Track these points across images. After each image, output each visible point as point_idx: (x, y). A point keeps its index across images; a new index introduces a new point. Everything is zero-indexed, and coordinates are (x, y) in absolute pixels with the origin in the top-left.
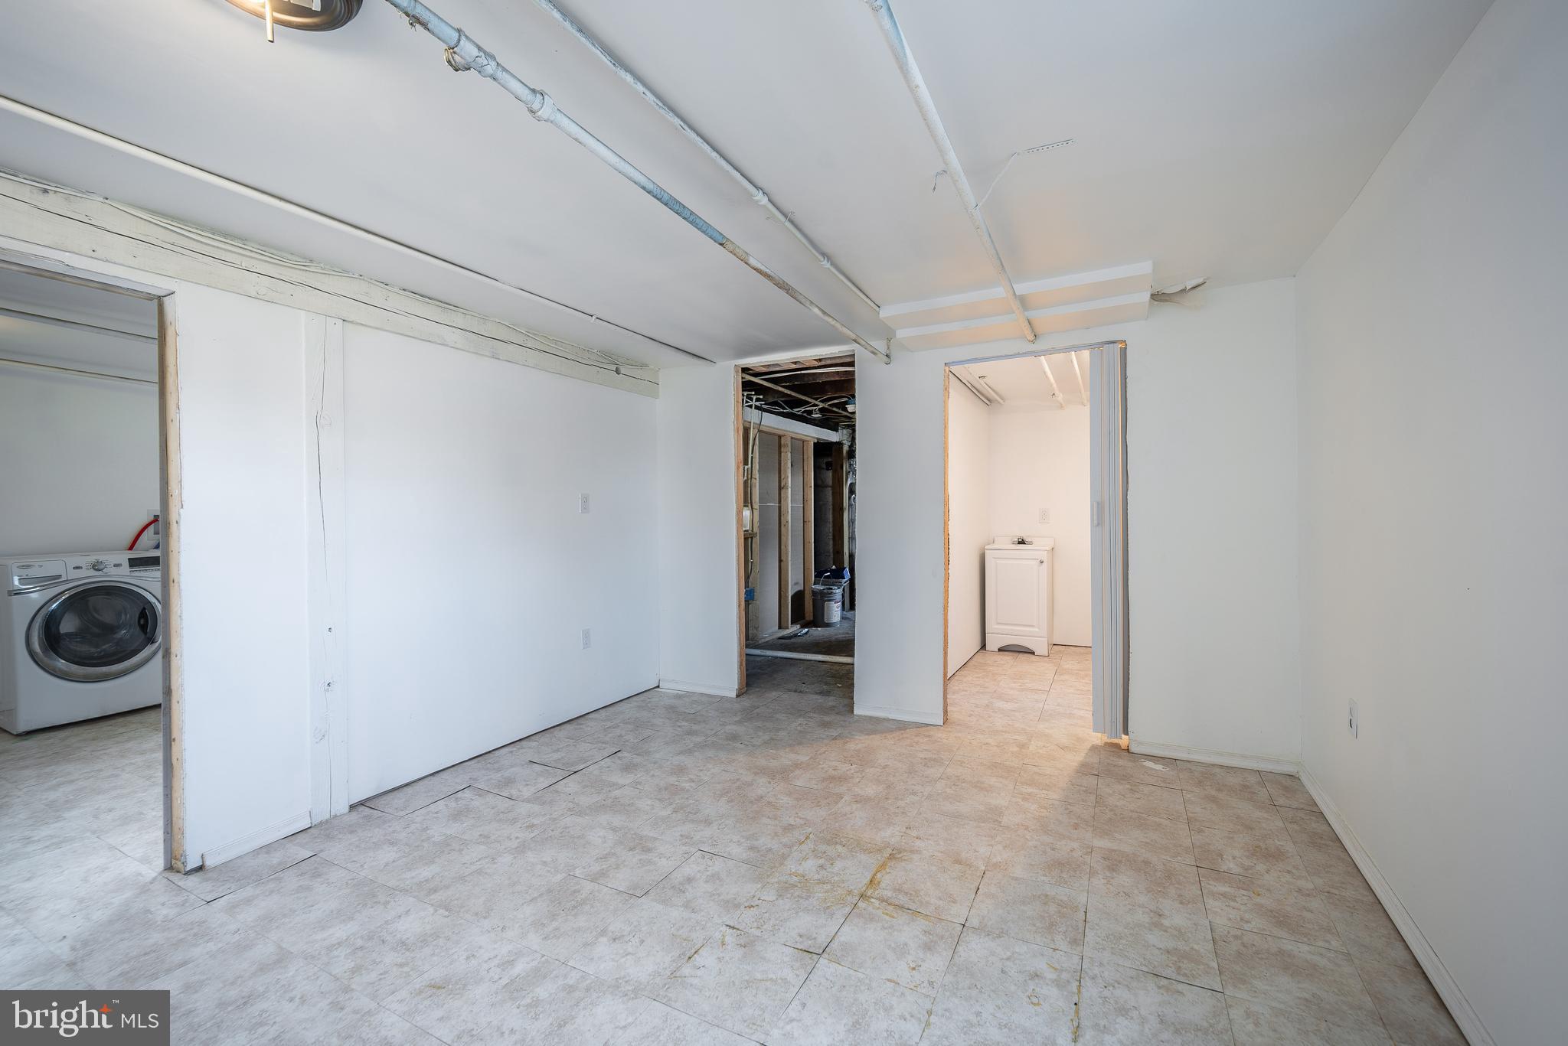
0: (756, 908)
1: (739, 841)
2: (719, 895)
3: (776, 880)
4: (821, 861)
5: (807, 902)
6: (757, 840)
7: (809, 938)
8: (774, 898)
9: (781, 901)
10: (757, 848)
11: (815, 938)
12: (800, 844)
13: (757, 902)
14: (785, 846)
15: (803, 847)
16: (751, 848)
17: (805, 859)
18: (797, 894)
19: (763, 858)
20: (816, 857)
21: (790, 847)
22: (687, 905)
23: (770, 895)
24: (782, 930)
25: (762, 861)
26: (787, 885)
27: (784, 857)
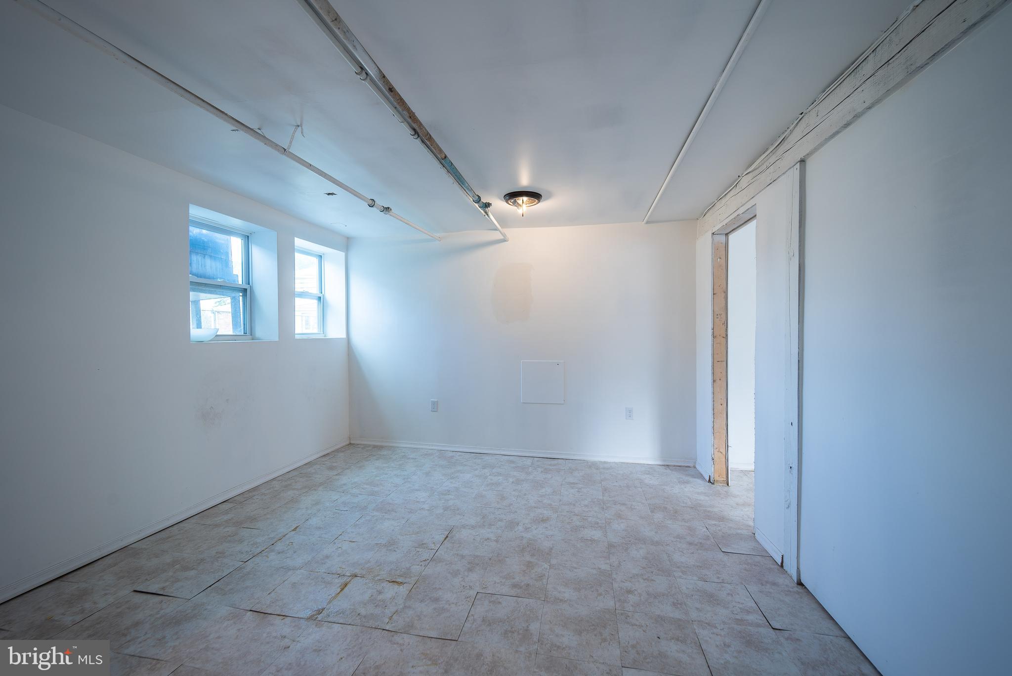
0: (422, 560)
1: (450, 605)
2: (446, 564)
3: (412, 579)
4: (380, 597)
5: (391, 568)
6: (435, 609)
7: (390, 550)
8: (412, 567)
9: (408, 566)
10: (433, 601)
11: (387, 550)
12: (397, 611)
13: (422, 563)
14: (409, 607)
15: (393, 609)
16: (437, 600)
17: (393, 598)
18: (398, 572)
19: (425, 594)
20: (384, 601)
21: (405, 607)
22: (463, 557)
23: (416, 569)
24: (405, 552)
25: (426, 592)
26: (405, 576)
27: (409, 597)
